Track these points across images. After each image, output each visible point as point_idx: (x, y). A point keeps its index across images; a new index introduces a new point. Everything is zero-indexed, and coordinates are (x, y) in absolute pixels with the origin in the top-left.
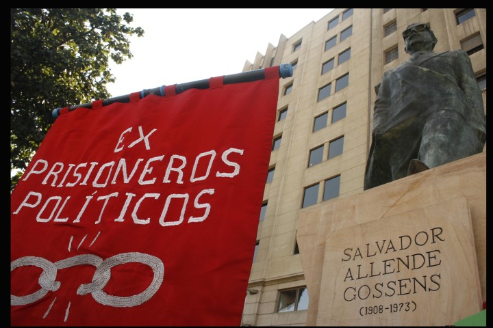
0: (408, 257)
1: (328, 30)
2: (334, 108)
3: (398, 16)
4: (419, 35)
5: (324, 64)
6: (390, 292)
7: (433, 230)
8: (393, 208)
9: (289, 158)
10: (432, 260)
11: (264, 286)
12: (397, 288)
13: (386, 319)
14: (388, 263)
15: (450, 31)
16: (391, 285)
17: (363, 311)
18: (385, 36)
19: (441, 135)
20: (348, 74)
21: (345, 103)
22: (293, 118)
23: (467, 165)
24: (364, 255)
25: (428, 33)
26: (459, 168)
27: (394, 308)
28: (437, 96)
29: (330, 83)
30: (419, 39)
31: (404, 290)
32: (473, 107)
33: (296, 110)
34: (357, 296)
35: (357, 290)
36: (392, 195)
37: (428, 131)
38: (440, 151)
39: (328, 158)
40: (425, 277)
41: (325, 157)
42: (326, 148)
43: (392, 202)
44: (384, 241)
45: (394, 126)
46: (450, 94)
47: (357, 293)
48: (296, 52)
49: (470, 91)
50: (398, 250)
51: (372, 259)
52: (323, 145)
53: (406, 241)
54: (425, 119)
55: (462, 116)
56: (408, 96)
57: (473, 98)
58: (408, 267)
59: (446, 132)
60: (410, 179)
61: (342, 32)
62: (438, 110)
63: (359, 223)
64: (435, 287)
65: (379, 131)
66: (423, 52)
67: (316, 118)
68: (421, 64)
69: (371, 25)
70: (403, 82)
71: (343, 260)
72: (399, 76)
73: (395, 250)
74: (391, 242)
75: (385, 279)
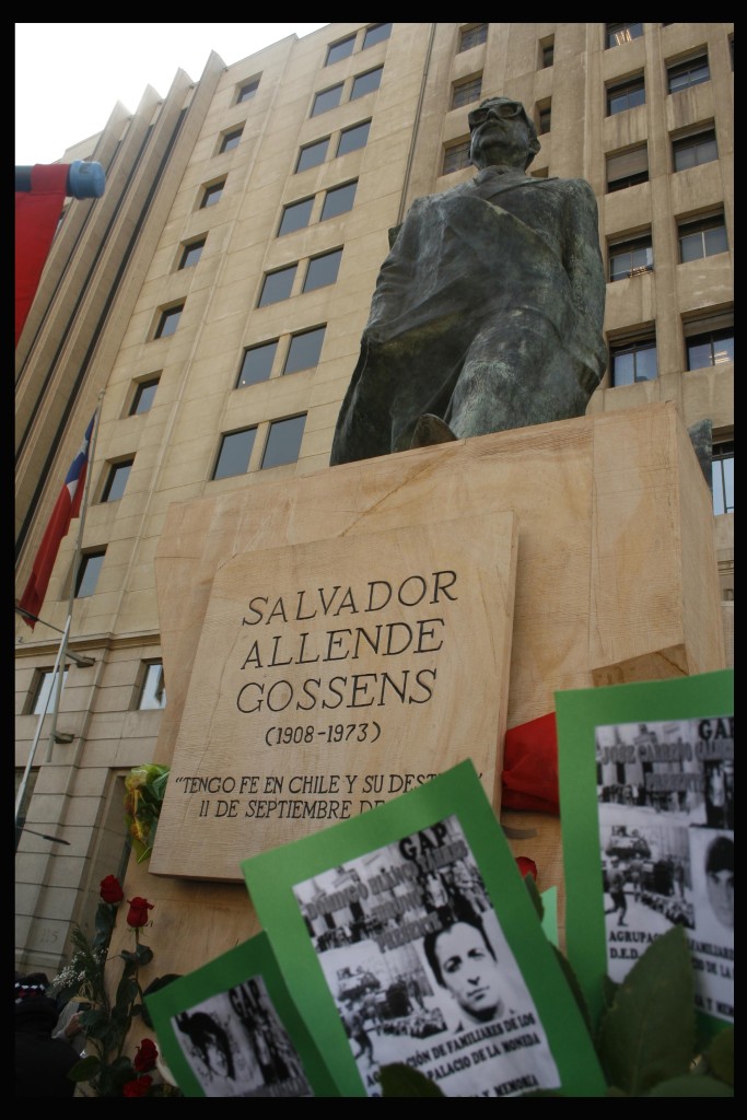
0: (379, 627)
1: (326, 65)
2: (313, 258)
3: (487, 65)
4: (503, 128)
5: (304, 148)
6: (333, 699)
7: (438, 574)
8: (367, 517)
9: (194, 361)
10: (427, 638)
11: (110, 649)
12: (347, 691)
13: (317, 757)
14: (336, 637)
15: (591, 126)
16: (338, 685)
17: (273, 736)
18: (453, 108)
19: (503, 365)
20: (355, 181)
21: (340, 249)
22: (215, 267)
23: (531, 443)
24: (291, 614)
25: (523, 125)
26: (515, 446)
27: (336, 733)
28: (513, 276)
29: (312, 197)
30: (501, 137)
31: (362, 698)
32: (583, 313)
33: (224, 250)
34: (264, 703)
35: (266, 690)
36: (371, 488)
37: (479, 352)
38: (493, 400)
39: (284, 372)
40: (406, 672)
41: (277, 368)
42: (281, 349)
43: (369, 503)
44: (337, 588)
45: (410, 330)
46: (540, 276)
47: (264, 696)
48: (243, 106)
49: (582, 277)
50: (362, 611)
51: (306, 626)
52: (276, 341)
53: (380, 593)
54: (479, 323)
55: (555, 329)
56: (454, 265)
57: (586, 292)
58: (376, 649)
59: (514, 361)
60: (414, 456)
61: (357, 77)
62: (508, 309)
63: (294, 542)
64: (423, 694)
65: (377, 336)
66: (504, 168)
67: (268, 274)
68: (493, 197)
69: (426, 75)
70: (448, 229)
71: (244, 621)
72: (442, 214)
73: (355, 611)
74: (349, 592)
75: (326, 671)
